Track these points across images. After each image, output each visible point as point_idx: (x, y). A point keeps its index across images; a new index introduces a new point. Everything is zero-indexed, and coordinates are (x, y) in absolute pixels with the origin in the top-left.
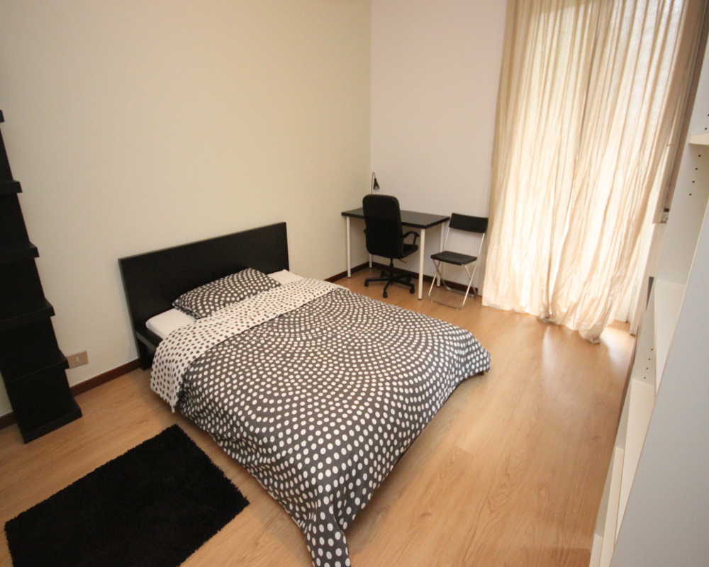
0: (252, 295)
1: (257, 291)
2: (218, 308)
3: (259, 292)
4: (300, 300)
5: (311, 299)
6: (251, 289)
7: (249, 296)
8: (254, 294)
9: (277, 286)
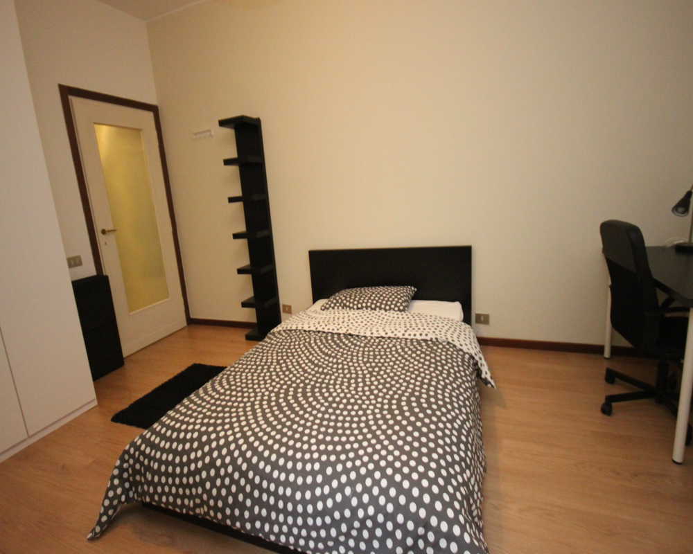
0: (369, 309)
1: (376, 306)
2: (336, 308)
3: (378, 309)
4: (387, 331)
5: (395, 335)
6: (372, 303)
7: (367, 309)
8: (372, 309)
9: (399, 310)
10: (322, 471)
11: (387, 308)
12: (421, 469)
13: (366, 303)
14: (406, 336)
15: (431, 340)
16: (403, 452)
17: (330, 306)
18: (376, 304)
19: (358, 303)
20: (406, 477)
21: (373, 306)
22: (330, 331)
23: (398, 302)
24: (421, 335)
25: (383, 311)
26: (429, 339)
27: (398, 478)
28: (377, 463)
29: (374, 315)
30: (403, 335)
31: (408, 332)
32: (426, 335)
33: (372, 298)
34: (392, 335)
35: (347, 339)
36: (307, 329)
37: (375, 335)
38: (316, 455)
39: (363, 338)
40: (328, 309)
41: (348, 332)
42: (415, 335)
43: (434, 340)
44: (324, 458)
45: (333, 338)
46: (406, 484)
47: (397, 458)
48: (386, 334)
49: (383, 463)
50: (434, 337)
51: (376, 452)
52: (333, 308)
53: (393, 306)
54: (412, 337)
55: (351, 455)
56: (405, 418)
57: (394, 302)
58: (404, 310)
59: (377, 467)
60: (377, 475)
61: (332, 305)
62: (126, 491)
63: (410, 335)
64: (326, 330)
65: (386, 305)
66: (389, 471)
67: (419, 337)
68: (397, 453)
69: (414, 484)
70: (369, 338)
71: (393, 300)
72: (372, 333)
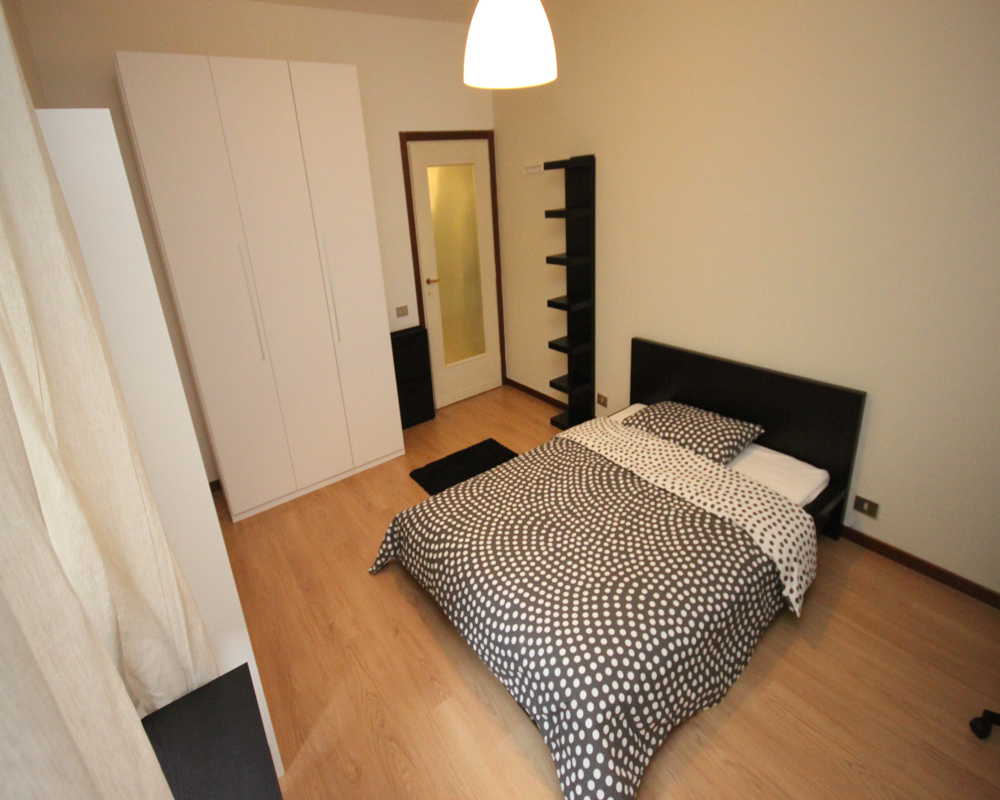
0: (678, 443)
4: (675, 485)
5: (682, 494)
6: (683, 437)
7: (675, 442)
8: (681, 444)
9: (713, 458)
10: (510, 611)
11: (700, 450)
12: (587, 656)
13: (677, 433)
14: (694, 501)
15: (722, 519)
16: (583, 632)
17: (633, 423)
18: (687, 440)
19: (667, 430)
20: (570, 656)
21: (683, 441)
22: (613, 459)
23: (716, 446)
24: (712, 506)
25: (692, 453)
26: (720, 516)
27: (563, 652)
28: (554, 629)
29: (677, 454)
30: (692, 498)
31: (700, 497)
32: (719, 510)
33: (687, 429)
34: (678, 493)
35: (625, 478)
36: (590, 448)
37: (659, 484)
38: (512, 596)
39: (643, 483)
40: (630, 425)
41: (630, 469)
42: (705, 504)
43: (727, 520)
44: (516, 601)
45: (610, 469)
46: (566, 661)
47: (573, 635)
48: (673, 488)
49: (558, 633)
50: (728, 516)
51: (561, 619)
52: (637, 426)
53: (707, 450)
54: (700, 505)
55: (539, 611)
56: (610, 601)
57: (711, 445)
58: (718, 461)
59: (552, 634)
60: (548, 640)
61: (637, 422)
62: (394, 548)
63: (699, 501)
64: (608, 457)
65: (699, 445)
66: (559, 643)
67: (708, 509)
68: (576, 630)
69: (572, 665)
70: (650, 486)
71: (712, 441)
72: (656, 481)
